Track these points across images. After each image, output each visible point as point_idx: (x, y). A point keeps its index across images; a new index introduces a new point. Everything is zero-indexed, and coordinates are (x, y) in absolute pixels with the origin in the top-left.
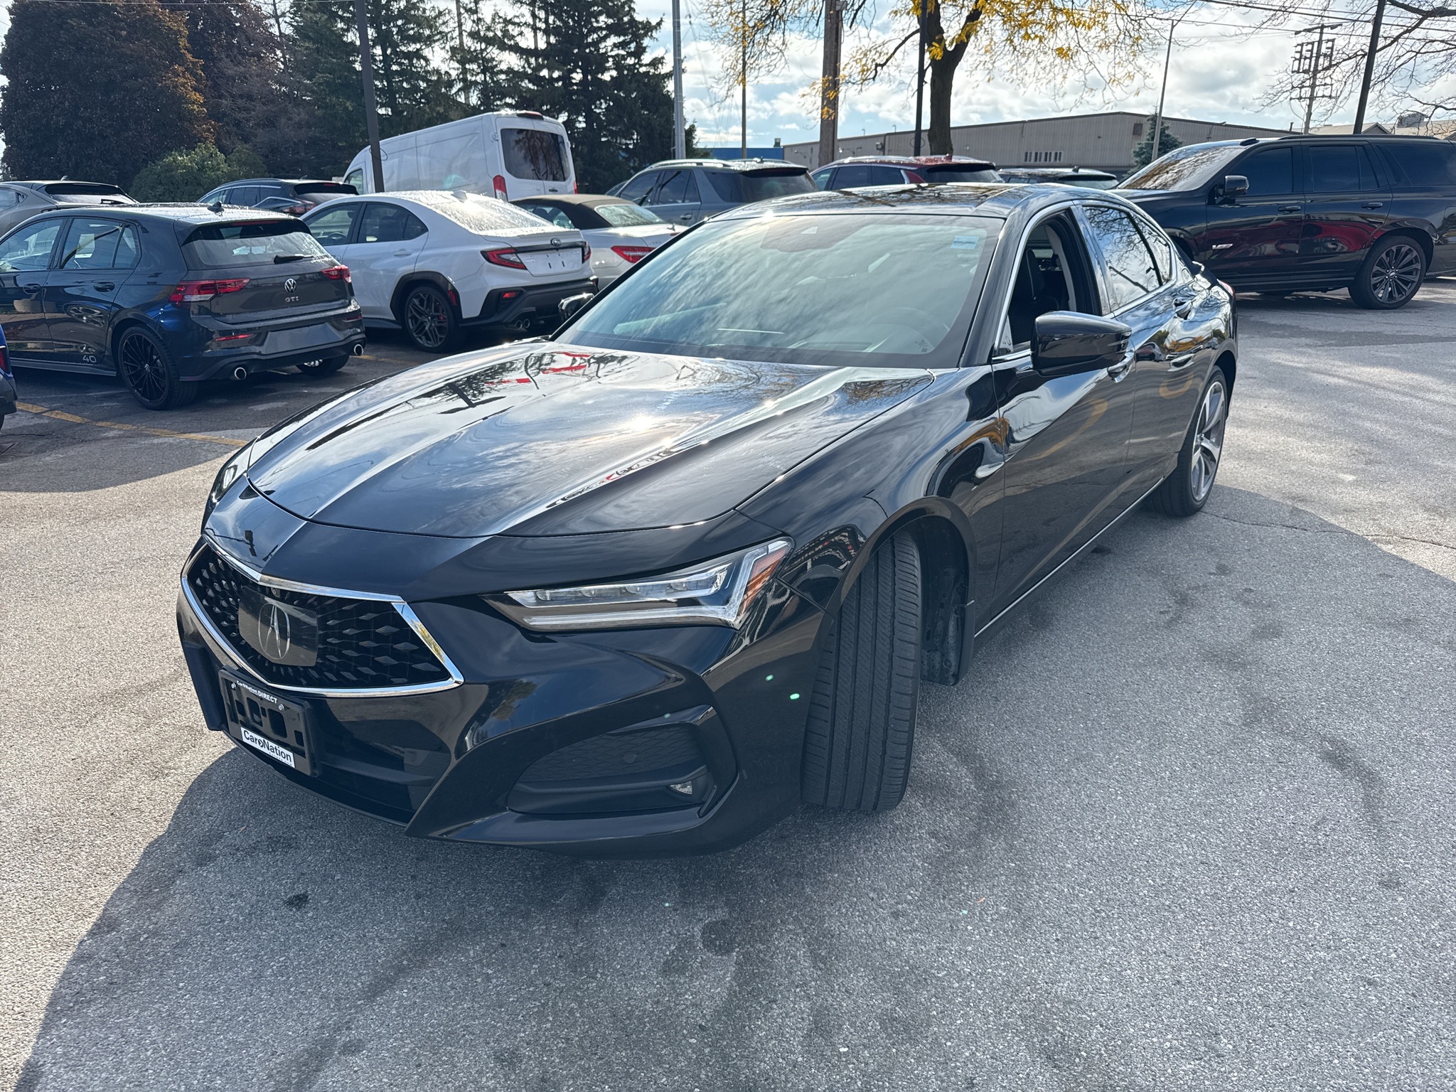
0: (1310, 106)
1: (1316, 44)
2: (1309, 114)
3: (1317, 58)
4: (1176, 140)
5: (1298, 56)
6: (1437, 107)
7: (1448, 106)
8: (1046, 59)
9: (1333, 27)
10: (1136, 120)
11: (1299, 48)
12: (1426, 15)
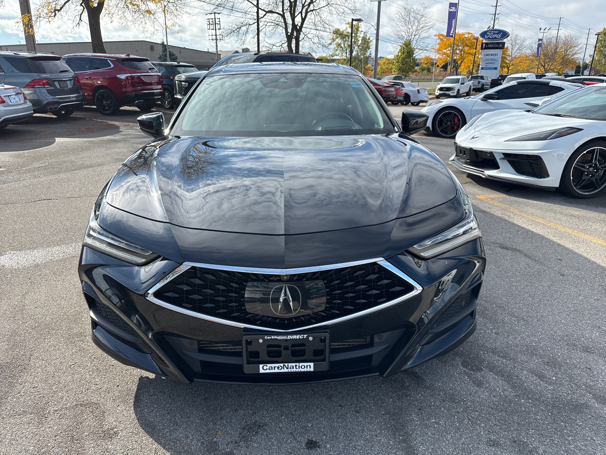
0: (216, 43)
1: (214, 19)
2: (217, 46)
3: (215, 24)
4: (173, 53)
5: (208, 23)
6: (273, 45)
7: (277, 45)
8: (135, 15)
9: (219, 13)
10: (150, 44)
11: (208, 20)
12: (267, 12)
